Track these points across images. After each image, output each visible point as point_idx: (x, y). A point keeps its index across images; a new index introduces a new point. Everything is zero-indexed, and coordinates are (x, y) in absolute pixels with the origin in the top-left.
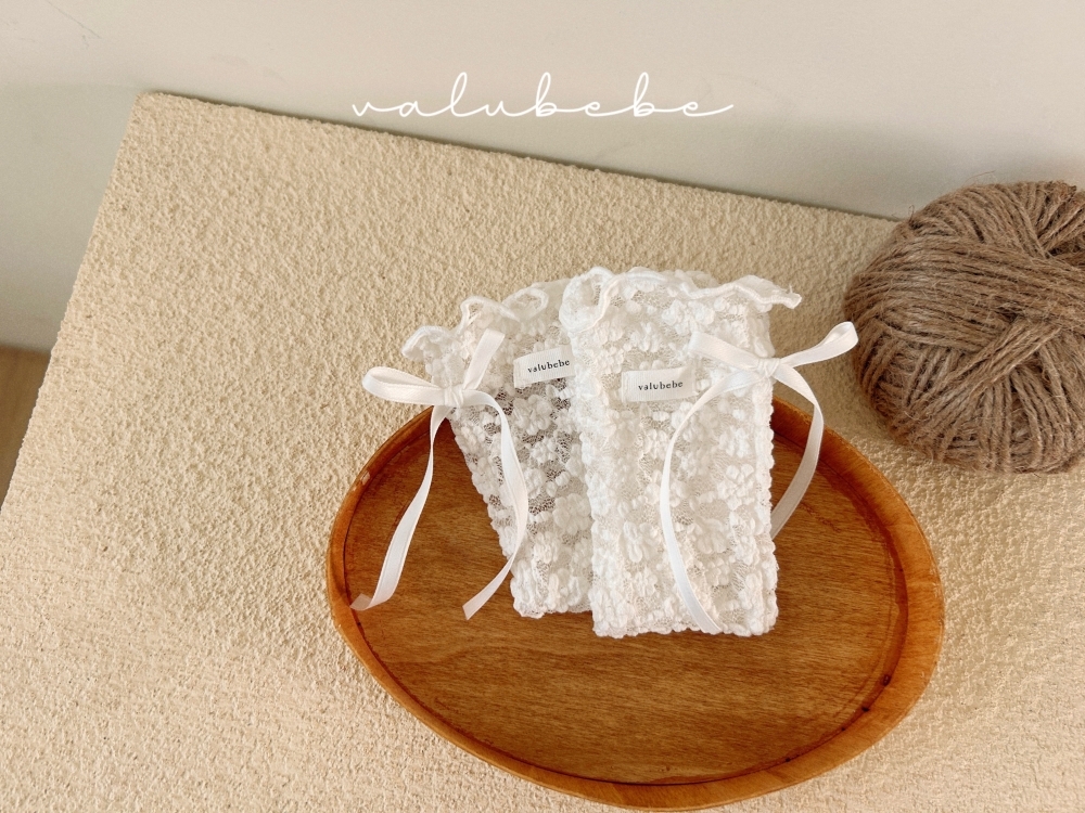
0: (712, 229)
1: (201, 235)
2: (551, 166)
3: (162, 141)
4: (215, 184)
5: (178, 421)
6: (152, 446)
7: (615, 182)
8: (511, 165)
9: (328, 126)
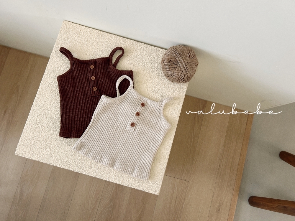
0: (140, 48)
1: (71, 42)
2: (119, 37)
3: (66, 28)
4: (73, 35)
5: (66, 66)
6: (63, 69)
7: (128, 40)
8: (114, 36)
9: (89, 28)
